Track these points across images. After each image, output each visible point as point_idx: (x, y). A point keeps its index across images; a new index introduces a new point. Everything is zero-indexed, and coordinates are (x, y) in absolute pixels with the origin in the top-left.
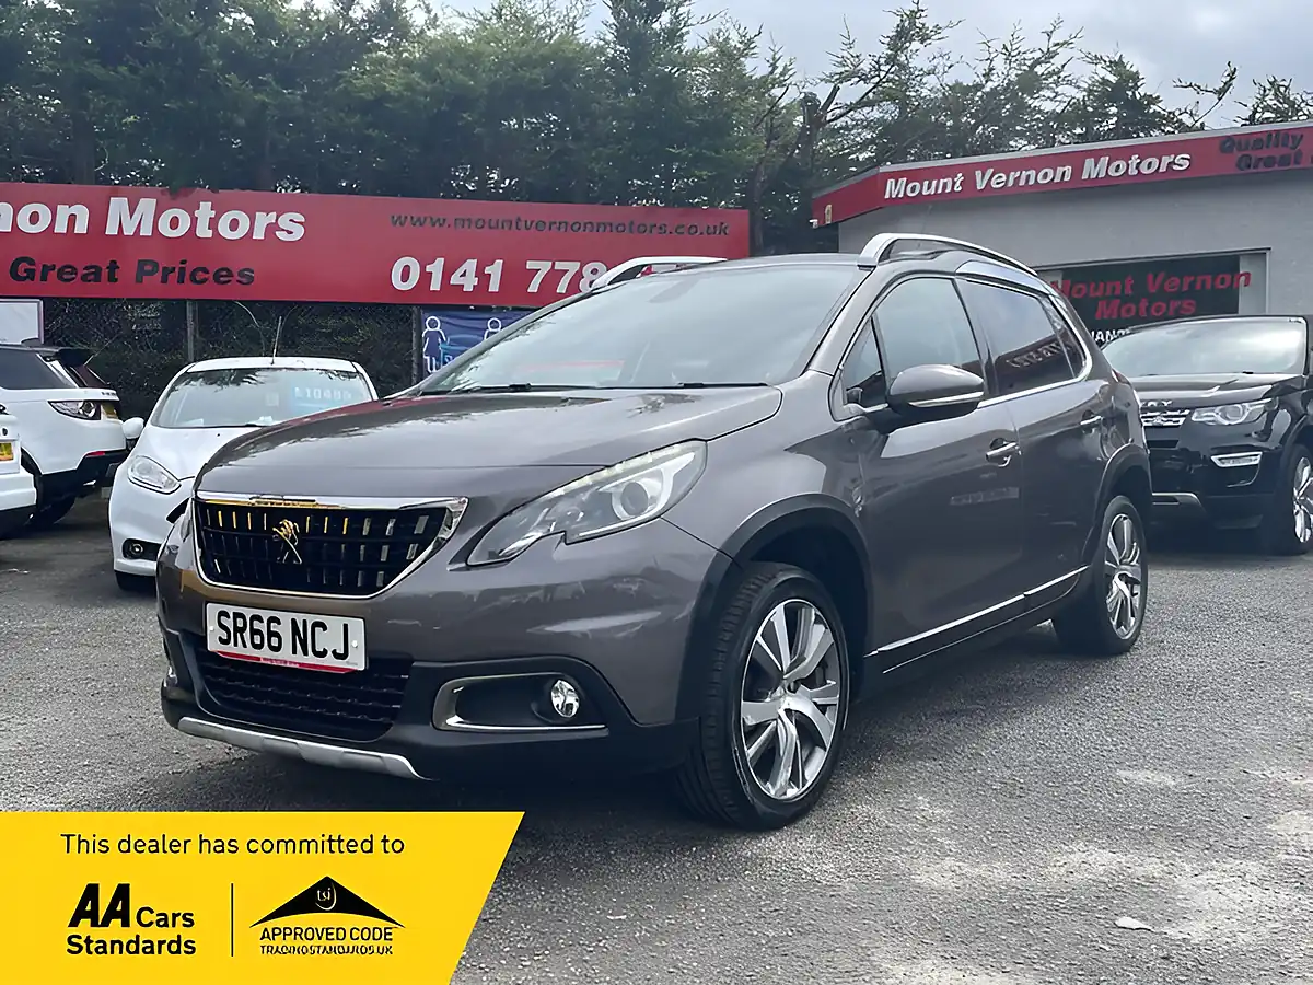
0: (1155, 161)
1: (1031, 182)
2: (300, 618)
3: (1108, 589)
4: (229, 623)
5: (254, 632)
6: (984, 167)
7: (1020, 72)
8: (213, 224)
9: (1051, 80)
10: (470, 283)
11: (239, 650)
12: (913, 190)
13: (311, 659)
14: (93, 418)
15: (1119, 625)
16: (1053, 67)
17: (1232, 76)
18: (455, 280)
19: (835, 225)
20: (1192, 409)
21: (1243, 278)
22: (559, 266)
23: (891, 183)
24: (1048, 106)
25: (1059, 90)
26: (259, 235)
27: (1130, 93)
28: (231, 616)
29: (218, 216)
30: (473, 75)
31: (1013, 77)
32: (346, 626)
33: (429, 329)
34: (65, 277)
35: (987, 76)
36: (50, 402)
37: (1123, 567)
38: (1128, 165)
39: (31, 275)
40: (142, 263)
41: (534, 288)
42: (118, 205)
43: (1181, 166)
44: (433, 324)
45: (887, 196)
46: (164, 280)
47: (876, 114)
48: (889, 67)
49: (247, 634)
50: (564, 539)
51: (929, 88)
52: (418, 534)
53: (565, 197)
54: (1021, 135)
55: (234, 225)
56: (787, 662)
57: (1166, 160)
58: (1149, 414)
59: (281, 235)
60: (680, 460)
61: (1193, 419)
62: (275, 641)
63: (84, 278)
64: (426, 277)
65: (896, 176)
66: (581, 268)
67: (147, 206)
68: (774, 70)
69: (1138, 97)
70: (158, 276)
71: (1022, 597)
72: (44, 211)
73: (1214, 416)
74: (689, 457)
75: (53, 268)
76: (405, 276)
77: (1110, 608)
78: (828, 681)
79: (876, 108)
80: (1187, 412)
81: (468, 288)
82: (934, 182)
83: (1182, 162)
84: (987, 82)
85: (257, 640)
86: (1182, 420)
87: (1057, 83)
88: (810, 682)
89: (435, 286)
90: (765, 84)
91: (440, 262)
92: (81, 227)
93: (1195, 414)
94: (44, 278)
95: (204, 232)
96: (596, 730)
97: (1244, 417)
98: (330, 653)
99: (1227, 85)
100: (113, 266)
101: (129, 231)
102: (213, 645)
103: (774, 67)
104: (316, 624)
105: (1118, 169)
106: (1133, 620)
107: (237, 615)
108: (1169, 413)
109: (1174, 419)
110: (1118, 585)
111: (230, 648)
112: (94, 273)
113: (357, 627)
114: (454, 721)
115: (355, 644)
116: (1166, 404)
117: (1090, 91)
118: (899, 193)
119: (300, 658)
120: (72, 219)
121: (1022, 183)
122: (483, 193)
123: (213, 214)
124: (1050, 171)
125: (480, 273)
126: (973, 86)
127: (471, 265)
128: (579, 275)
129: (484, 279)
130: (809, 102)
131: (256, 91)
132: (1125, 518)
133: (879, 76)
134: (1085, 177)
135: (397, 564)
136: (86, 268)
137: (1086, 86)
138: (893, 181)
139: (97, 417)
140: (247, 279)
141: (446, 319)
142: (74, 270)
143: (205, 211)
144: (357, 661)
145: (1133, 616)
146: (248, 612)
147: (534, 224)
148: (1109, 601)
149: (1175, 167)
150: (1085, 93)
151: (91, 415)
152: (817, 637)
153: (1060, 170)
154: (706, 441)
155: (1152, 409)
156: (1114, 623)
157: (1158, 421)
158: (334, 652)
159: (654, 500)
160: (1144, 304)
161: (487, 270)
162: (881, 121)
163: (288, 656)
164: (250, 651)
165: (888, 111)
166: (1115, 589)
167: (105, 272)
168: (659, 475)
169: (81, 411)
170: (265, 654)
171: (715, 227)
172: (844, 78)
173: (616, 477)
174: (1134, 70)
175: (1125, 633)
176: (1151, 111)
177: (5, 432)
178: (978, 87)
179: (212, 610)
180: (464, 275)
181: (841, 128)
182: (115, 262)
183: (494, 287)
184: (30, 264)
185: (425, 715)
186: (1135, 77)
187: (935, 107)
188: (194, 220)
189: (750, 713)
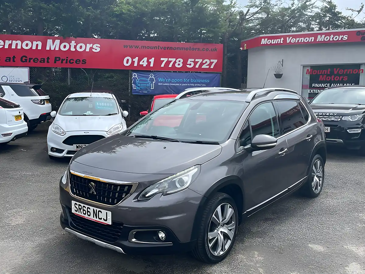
0: (338, 37)
1: (302, 41)
2: (95, 209)
3: (313, 180)
4: (77, 206)
5: (84, 210)
6: (289, 36)
7: (302, 4)
8: (75, 47)
9: (310, 7)
10: (145, 64)
11: (80, 214)
12: (269, 42)
13: (98, 219)
14: (43, 104)
15: (315, 190)
16: (311, 3)
17: (362, 7)
18: (141, 63)
19: (247, 50)
20: (343, 116)
21: (361, 71)
22: (170, 59)
23: (263, 40)
24: (309, 14)
25: (313, 9)
26: (88, 50)
27: (333, 10)
28: (78, 205)
29: (77, 45)
30: (146, 7)
31: (300, 5)
32: (107, 213)
33: (134, 77)
34: (36, 61)
35: (292, 5)
36: (31, 100)
37: (317, 173)
38: (330, 38)
39: (26, 61)
40: (56, 58)
41: (162, 66)
42: (50, 42)
43: (345, 39)
44: (135, 75)
45: (262, 44)
46: (62, 62)
47: (260, 16)
48: (264, 4)
49: (82, 210)
50: (163, 194)
51: (276, 9)
52: (125, 191)
53: (172, 40)
54: (301, 22)
55: (81, 47)
56: (221, 220)
57: (341, 37)
58: (330, 117)
59: (94, 50)
60: (194, 170)
61: (343, 119)
62: (89, 214)
63: (41, 62)
64: (133, 62)
65: (264, 38)
66: (176, 60)
67: (57, 42)
68: (231, 3)
69: (335, 12)
70: (60, 61)
71: (287, 189)
72: (30, 43)
73: (349, 118)
74: (196, 170)
75: (32, 59)
76: (127, 62)
77: (313, 186)
78: (232, 222)
79: (260, 14)
80: (341, 117)
81: (145, 65)
82: (275, 40)
83: (345, 38)
84: (292, 7)
85: (84, 212)
86: (339, 119)
87: (312, 8)
88: (227, 224)
89: (136, 65)
90: (229, 7)
91: (137, 58)
92: (40, 48)
93: (343, 117)
94: (30, 62)
95: (73, 49)
96: (170, 244)
97: (357, 119)
98: (103, 219)
99: (361, 10)
100: (48, 58)
101: (52, 49)
102: (73, 211)
103: (232, 2)
104: (99, 211)
105: (327, 39)
106: (319, 187)
107: (79, 205)
108: (336, 117)
109: (337, 119)
110: (316, 178)
111: (77, 213)
112: (43, 61)
113: (110, 213)
114: (134, 240)
115: (109, 218)
116: (335, 114)
117: (322, 10)
118: (265, 42)
119: (95, 219)
120: (37, 45)
121: (300, 41)
122: (149, 39)
123: (75, 44)
124: (308, 39)
125: (148, 61)
126: (288, 8)
127: (145, 59)
128: (175, 62)
129: (149, 63)
130: (241, 13)
131: (87, 11)
132: (318, 161)
133: (261, 6)
134: (318, 41)
135: (120, 199)
136: (41, 59)
137: (321, 8)
138: (264, 39)
139: (44, 104)
140: (84, 62)
141: (139, 74)
142: (38, 60)
143: (73, 43)
144: (109, 222)
145: (319, 186)
146: (82, 205)
147: (163, 48)
148: (312, 184)
149: (343, 39)
150: (320, 10)
151: (42, 103)
152: (230, 211)
153: (311, 38)
154: (201, 165)
155: (331, 116)
156: (314, 190)
157: (333, 119)
158: (104, 219)
159: (187, 182)
160: (333, 77)
161: (150, 60)
162: (262, 18)
163: (92, 218)
164: (82, 215)
165: (264, 15)
166: (315, 180)
167: (46, 60)
168: (188, 176)
169: (39, 102)
170: (86, 216)
171: (213, 49)
172: (252, 6)
173: (177, 177)
174: (334, 4)
175: (317, 192)
176: (339, 16)
177: (20, 112)
178: (290, 8)
179: (73, 202)
180: (143, 62)
181: (250, 20)
182: (49, 57)
183: (152, 65)
184: (26, 58)
185: (126, 238)
186: (335, 6)
187: (277, 14)
188: (70, 46)
189: (210, 235)
